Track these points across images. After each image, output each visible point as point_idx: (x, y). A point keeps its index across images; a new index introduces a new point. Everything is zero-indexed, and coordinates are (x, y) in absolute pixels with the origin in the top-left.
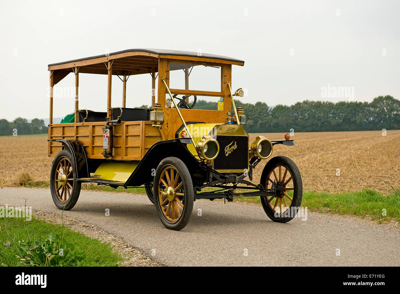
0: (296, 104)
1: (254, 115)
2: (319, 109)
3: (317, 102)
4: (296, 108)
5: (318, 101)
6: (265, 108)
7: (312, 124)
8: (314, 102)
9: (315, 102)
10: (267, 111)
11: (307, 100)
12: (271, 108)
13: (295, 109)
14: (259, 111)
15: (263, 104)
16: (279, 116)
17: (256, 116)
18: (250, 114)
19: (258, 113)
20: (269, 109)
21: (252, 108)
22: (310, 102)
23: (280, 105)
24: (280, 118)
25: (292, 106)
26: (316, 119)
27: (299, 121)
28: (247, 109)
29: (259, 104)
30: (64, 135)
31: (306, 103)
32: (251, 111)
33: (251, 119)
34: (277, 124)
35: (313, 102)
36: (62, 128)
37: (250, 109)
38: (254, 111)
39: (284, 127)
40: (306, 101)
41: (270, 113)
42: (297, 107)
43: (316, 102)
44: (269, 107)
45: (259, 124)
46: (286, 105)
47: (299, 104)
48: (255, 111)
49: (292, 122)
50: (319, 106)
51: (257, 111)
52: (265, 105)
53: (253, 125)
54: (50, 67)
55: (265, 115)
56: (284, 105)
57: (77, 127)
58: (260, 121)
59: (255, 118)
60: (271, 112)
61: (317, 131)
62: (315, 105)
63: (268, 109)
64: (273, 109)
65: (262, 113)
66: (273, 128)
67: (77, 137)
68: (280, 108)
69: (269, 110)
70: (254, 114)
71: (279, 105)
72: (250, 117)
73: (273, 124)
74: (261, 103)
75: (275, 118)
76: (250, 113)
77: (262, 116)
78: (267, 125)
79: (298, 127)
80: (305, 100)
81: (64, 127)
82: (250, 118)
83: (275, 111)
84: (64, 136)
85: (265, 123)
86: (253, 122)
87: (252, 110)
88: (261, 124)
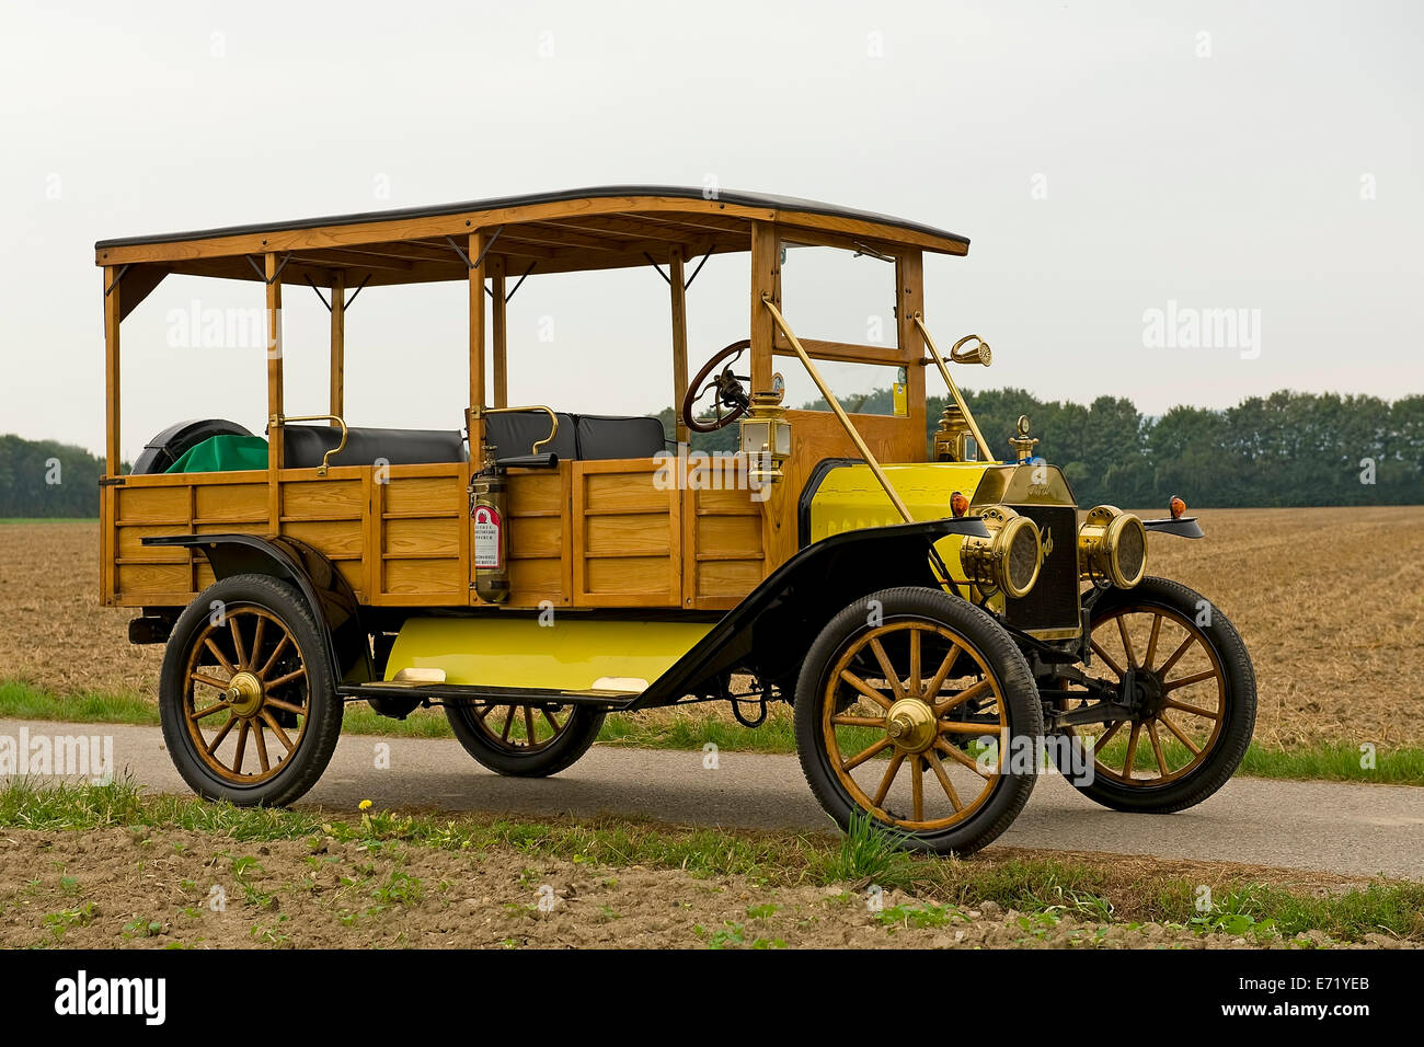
0: (1244, 404)
1: (1090, 445)
2: (1334, 421)
3: (1323, 397)
4: (1247, 419)
5: (1327, 395)
6: (1128, 420)
7: (1308, 479)
8: (1312, 397)
9: (1317, 397)
10: (1135, 432)
11: (1286, 391)
12: (1151, 419)
13: (1241, 422)
14: (1106, 430)
15: (1119, 405)
16: (1183, 448)
17: (1096, 446)
18: (1074, 441)
19: (1104, 436)
20: (1143, 421)
21: (1079, 417)
22: (1297, 398)
23: (1185, 408)
24: (1187, 455)
25: (1231, 410)
26: (1322, 459)
27: (1258, 466)
28: (1062, 424)
29: (1104, 404)
30: (196, 518)
31: (1280, 399)
32: (1076, 430)
33: (1079, 460)
34: (1175, 476)
35: (1307, 398)
36: (188, 493)
37: (1074, 422)
38: (1090, 431)
39: (1203, 488)
40: (1280, 393)
41: (1147, 437)
42: (1249, 414)
43: (1321, 398)
44: (1140, 417)
45: (1107, 476)
46: (1208, 409)
47: (1254, 404)
48: (1093, 428)
49: (1233, 470)
50: (1334, 412)
51: (1101, 430)
52: (1126, 406)
53: (1086, 480)
54: (103, 252)
55: (1129, 443)
56: (1197, 409)
57: (282, 484)
58: (1113, 468)
59: (1095, 453)
60: (1149, 433)
61: (1328, 504)
62: (1317, 408)
63: (1138, 424)
64: (1160, 423)
65: (1118, 439)
66: (1160, 494)
67: (282, 524)
68: (1183, 421)
69: (1141, 427)
70: (1087, 439)
71: (1181, 407)
72: (1074, 451)
73: (1160, 477)
74: (1112, 400)
75: (1168, 455)
76: (1073, 436)
77: (1118, 447)
78: (1138, 483)
79: (1252, 489)
80: (1278, 389)
81: (195, 487)
82: (1074, 454)
83: (1165, 429)
84: (196, 522)
85: (1132, 475)
86: (1087, 469)
87: (1080, 425)
88: (1116, 477)
